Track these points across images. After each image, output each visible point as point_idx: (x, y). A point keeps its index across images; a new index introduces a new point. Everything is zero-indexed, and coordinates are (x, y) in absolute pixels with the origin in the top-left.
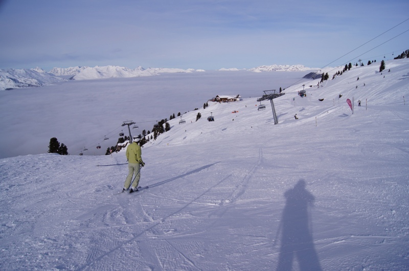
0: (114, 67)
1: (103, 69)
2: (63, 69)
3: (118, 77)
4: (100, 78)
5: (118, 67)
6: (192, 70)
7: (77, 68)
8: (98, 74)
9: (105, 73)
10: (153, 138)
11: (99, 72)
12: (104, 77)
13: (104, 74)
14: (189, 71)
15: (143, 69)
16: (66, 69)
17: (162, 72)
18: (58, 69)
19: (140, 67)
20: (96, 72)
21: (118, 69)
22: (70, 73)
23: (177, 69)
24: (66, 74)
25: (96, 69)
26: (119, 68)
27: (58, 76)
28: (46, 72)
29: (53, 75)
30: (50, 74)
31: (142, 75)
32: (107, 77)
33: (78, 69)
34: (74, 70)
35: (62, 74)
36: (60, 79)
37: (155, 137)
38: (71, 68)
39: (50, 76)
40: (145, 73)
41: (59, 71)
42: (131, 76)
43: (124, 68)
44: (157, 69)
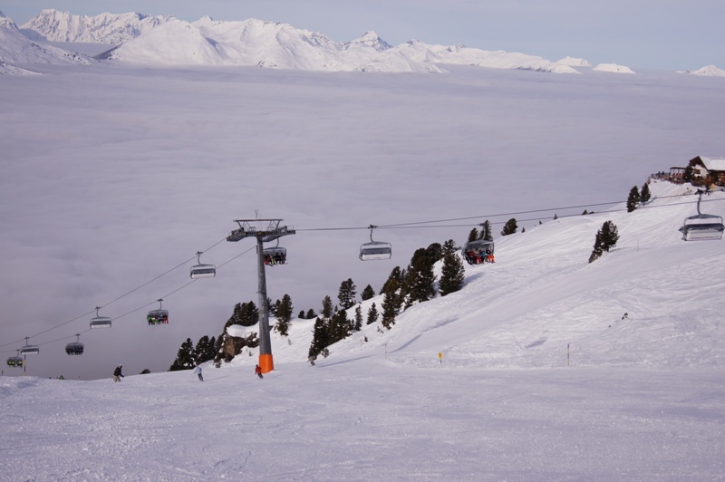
0: (271, 26)
1: (227, 29)
2: (76, 19)
3: (281, 66)
4: (214, 63)
5: (287, 27)
6: (578, 62)
7: (131, 17)
8: (208, 47)
9: (233, 46)
10: (380, 318)
11: (213, 43)
12: (226, 63)
13: (231, 52)
14: (565, 66)
15: (384, 44)
16: (89, 20)
17: (455, 62)
18: (59, 16)
19: (373, 35)
20: (200, 39)
21: (285, 37)
22: (104, 37)
23: (519, 55)
24: (86, 38)
25: (202, 28)
26: (290, 32)
27: (54, 44)
28: (14, 25)
29: (37, 37)
30: (27, 33)
31: (377, 67)
32: (240, 64)
33: (135, 21)
34: (117, 25)
35: (72, 37)
36: (61, 53)
37: (389, 316)
38: (110, 16)
39: (24, 39)
40: (389, 62)
41: (63, 26)
42: (333, 66)
43: (308, 33)
44: (437, 48)
